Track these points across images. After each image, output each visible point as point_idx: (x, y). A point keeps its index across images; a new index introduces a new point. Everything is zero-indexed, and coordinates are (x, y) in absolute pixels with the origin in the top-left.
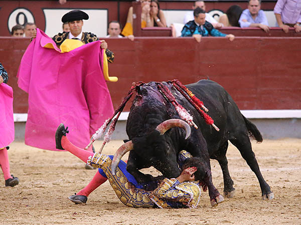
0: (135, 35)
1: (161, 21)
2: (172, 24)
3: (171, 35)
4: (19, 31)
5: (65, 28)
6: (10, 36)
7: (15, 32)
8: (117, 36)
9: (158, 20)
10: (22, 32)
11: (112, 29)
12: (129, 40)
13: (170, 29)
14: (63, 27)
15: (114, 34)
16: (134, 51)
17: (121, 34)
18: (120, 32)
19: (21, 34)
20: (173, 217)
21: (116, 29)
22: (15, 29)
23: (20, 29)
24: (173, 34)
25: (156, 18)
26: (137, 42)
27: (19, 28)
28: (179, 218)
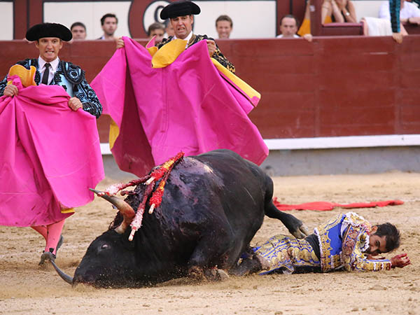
0: (313, 34)
1: (350, 15)
2: (363, 19)
3: (361, 32)
4: (157, 31)
5: (219, 25)
6: (147, 38)
7: (152, 33)
8: (292, 35)
9: (348, 14)
10: (162, 32)
11: (286, 26)
12: (305, 40)
13: (360, 24)
14: (217, 25)
15: (288, 34)
16: (313, 55)
17: (297, 34)
18: (296, 30)
19: (161, 35)
20: (366, 280)
21: (291, 26)
22: (152, 28)
23: (159, 28)
24: (365, 32)
25: (345, 10)
26: (316, 43)
27: (157, 26)
28: (375, 280)
